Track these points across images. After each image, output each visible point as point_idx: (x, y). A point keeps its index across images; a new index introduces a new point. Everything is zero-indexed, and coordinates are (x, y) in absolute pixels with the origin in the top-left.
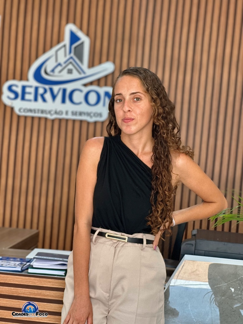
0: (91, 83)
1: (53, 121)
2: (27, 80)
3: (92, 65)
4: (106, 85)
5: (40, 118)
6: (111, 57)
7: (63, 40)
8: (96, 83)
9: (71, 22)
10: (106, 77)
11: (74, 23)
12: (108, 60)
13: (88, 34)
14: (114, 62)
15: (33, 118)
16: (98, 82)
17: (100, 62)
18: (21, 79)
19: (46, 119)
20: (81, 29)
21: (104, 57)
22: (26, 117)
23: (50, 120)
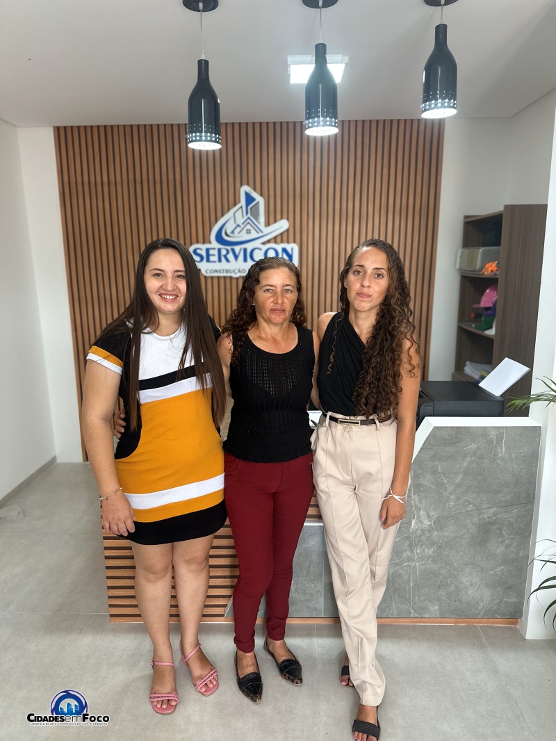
0: (269, 241)
1: (237, 279)
2: (210, 243)
3: (268, 224)
4: (282, 242)
5: (225, 277)
6: (285, 215)
7: (239, 202)
8: (273, 240)
9: (245, 184)
10: (282, 234)
11: (248, 184)
12: (282, 218)
13: (261, 195)
14: (288, 219)
15: (219, 277)
16: (275, 240)
17: (275, 222)
18: (204, 243)
19: (231, 277)
20: (255, 190)
21: (278, 216)
22: (212, 277)
23: (234, 278)
